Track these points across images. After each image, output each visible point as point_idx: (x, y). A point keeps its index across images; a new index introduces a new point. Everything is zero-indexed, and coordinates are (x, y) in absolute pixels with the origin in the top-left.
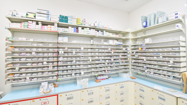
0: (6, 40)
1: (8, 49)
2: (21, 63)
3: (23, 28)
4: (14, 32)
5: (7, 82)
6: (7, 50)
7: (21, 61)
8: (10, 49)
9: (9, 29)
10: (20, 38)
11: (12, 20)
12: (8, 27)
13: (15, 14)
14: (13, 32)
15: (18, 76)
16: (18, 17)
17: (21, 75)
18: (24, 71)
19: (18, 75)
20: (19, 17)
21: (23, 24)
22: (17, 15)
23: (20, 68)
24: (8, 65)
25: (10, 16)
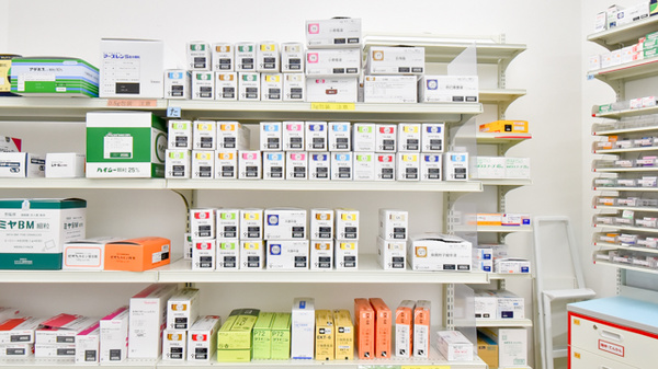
0: (594, 116)
1: (599, 145)
2: (640, 195)
3: (641, 60)
4: (624, 81)
5: (599, 256)
6: (595, 147)
7: (640, 185)
8: (603, 145)
9: (603, 77)
10: (635, 100)
11: (611, 43)
12: (597, 69)
13: (613, 19)
14: (621, 85)
15: (633, 244)
16: (624, 25)
17: (640, 242)
18: (652, 228)
19: (632, 238)
20: (625, 23)
21: (640, 46)
22: (618, 22)
23: (638, 215)
24: (602, 200)
25: (602, 32)
